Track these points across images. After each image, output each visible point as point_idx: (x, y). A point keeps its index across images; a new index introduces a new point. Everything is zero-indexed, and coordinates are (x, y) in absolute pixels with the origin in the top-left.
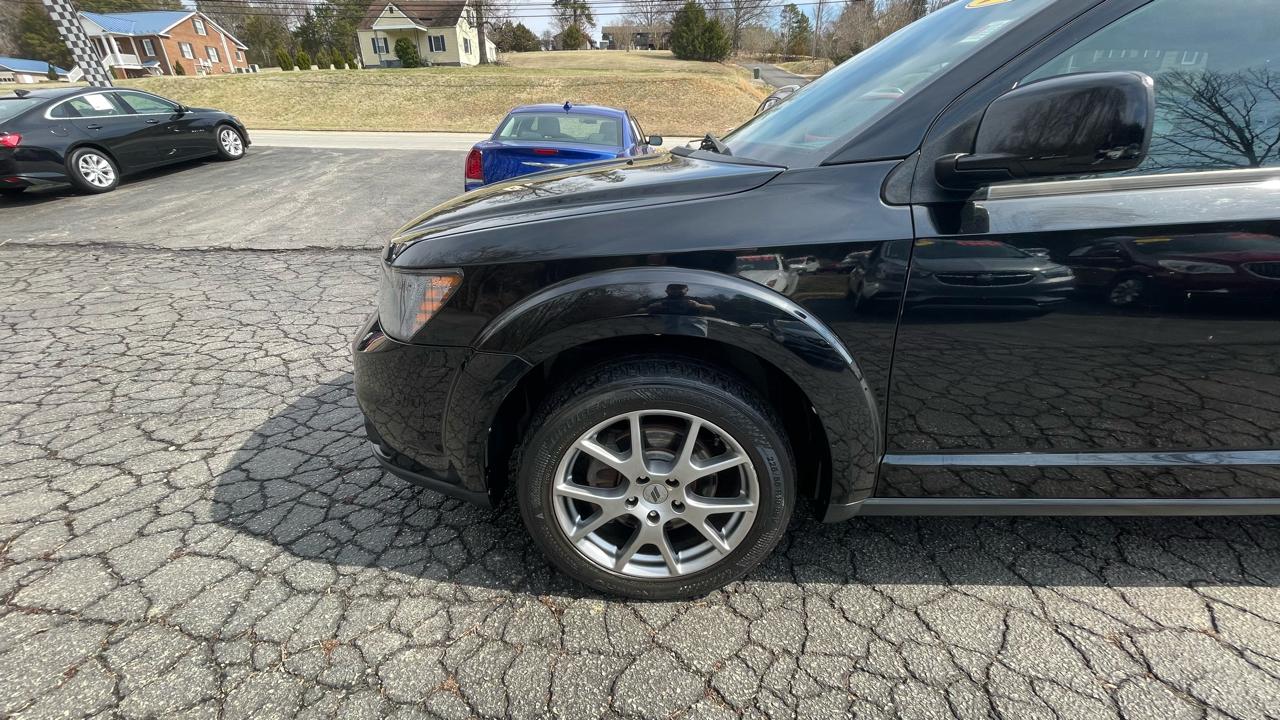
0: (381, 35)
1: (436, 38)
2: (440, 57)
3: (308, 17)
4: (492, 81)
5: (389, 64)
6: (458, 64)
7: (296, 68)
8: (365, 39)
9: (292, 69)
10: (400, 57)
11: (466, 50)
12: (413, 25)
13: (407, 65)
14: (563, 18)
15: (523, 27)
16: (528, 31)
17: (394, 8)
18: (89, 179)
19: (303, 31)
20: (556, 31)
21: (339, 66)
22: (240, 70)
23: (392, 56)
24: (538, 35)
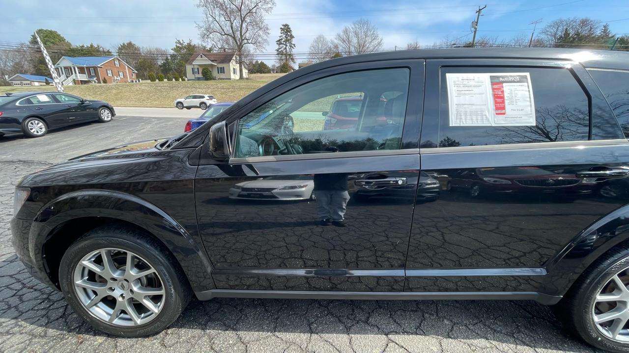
0: (196, 67)
1: (221, 68)
2: (222, 76)
3: (167, 59)
4: (243, 87)
5: (199, 79)
6: (230, 79)
7: (157, 81)
8: (189, 68)
9: (155, 81)
10: (204, 76)
11: (234, 73)
12: (211, 63)
13: (207, 79)
14: (281, 60)
15: (263, 63)
16: (265, 65)
17: (203, 56)
18: (32, 131)
19: (164, 65)
20: (277, 65)
21: (177, 79)
22: (132, 81)
23: (200, 76)
24: (270, 66)
